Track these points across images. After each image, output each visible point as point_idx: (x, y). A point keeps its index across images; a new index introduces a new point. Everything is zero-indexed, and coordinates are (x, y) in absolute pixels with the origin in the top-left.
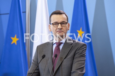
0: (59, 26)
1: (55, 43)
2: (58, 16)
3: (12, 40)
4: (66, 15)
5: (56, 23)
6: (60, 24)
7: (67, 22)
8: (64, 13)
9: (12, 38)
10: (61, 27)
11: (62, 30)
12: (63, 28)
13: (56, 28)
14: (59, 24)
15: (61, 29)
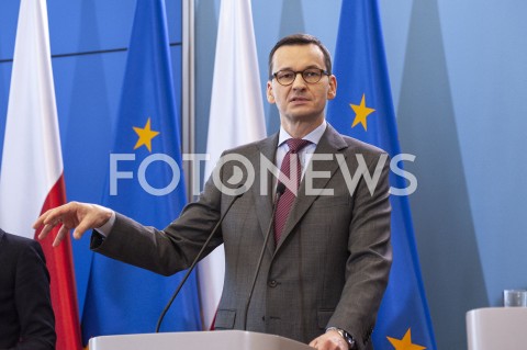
0: (298, 82)
1: (284, 142)
2: (295, 49)
3: (137, 137)
4: (321, 48)
5: (289, 74)
6: (299, 76)
7: (325, 70)
8: (315, 42)
9: (138, 130)
10: (303, 86)
11: (308, 94)
12: (311, 87)
13: (288, 88)
14: (296, 73)
15: (303, 90)
